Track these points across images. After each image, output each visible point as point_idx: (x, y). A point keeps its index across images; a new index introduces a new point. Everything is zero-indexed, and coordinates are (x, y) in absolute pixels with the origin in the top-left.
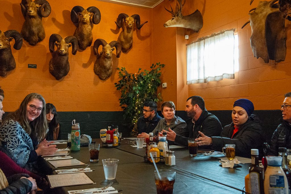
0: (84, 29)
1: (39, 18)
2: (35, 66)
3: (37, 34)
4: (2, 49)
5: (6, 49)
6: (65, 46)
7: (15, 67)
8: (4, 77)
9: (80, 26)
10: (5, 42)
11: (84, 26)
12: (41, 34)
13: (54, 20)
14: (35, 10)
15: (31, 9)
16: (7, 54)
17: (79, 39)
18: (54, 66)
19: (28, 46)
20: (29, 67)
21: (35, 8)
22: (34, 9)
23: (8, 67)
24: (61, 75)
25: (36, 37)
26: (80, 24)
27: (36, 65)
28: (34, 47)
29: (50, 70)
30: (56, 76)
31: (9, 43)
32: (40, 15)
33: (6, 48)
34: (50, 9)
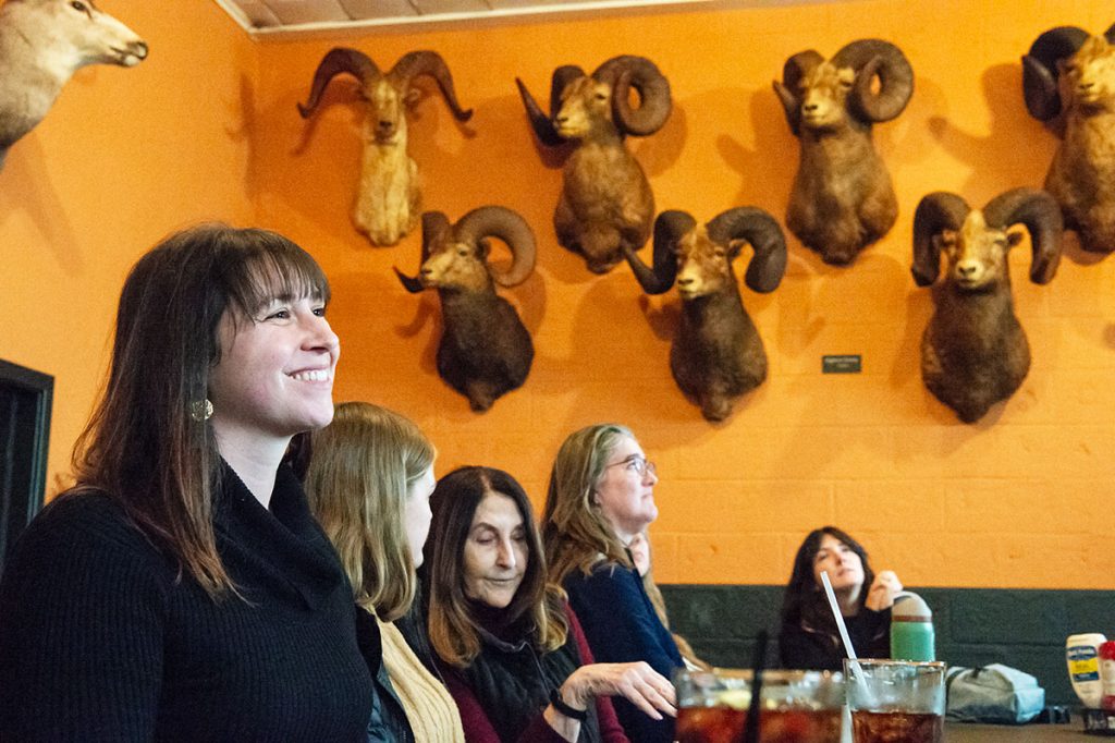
0: (1094, 139)
1: (860, 130)
2: (855, 360)
3: (852, 211)
4: (698, 299)
5: (716, 298)
6: (985, 243)
7: (764, 376)
8: (720, 424)
9: (1071, 131)
10: (709, 267)
11: (1092, 126)
12: (872, 206)
13: (938, 126)
14: (834, 97)
15: (814, 97)
16: (723, 316)
17: (1072, 201)
18: (942, 352)
19: (822, 273)
20: (829, 368)
21: (834, 90)
22: (828, 92)
23: (730, 377)
24: (980, 396)
25: (850, 225)
26: (1071, 119)
27: (859, 357)
28: (848, 271)
29: (926, 377)
30: (958, 401)
31: (731, 268)
32: (859, 113)
33: (717, 293)
34: (908, 78)
